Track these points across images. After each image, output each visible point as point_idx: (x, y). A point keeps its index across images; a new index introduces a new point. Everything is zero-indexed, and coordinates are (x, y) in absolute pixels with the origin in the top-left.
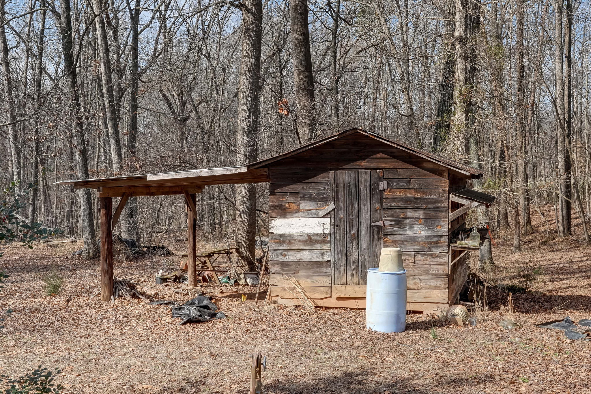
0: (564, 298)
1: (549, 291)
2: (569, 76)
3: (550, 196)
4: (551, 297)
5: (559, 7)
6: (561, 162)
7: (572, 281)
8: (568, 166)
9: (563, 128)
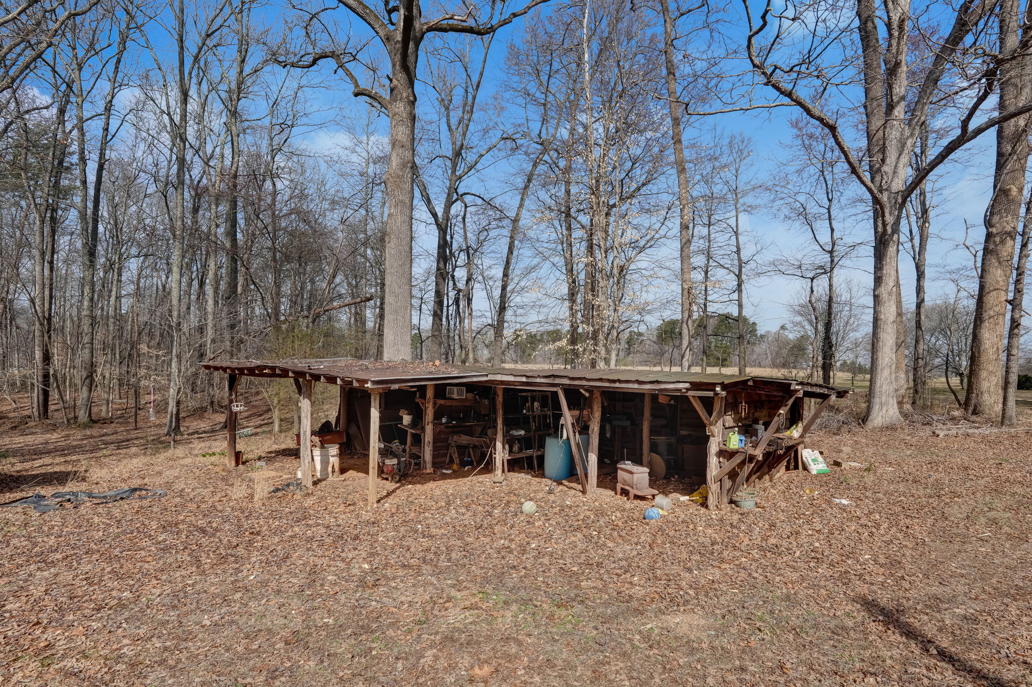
0: (35, 477)
1: (18, 472)
2: (51, 279)
3: (24, 384)
4: (20, 476)
5: (40, 216)
6: (38, 355)
7: (47, 460)
8: (47, 358)
9: (42, 324)
